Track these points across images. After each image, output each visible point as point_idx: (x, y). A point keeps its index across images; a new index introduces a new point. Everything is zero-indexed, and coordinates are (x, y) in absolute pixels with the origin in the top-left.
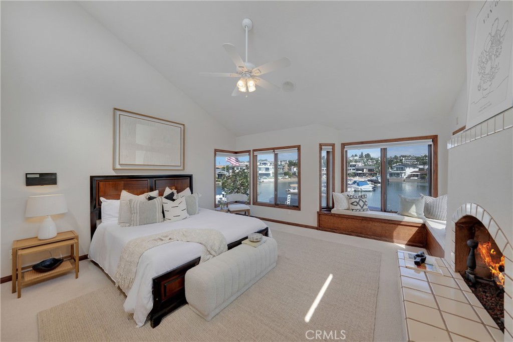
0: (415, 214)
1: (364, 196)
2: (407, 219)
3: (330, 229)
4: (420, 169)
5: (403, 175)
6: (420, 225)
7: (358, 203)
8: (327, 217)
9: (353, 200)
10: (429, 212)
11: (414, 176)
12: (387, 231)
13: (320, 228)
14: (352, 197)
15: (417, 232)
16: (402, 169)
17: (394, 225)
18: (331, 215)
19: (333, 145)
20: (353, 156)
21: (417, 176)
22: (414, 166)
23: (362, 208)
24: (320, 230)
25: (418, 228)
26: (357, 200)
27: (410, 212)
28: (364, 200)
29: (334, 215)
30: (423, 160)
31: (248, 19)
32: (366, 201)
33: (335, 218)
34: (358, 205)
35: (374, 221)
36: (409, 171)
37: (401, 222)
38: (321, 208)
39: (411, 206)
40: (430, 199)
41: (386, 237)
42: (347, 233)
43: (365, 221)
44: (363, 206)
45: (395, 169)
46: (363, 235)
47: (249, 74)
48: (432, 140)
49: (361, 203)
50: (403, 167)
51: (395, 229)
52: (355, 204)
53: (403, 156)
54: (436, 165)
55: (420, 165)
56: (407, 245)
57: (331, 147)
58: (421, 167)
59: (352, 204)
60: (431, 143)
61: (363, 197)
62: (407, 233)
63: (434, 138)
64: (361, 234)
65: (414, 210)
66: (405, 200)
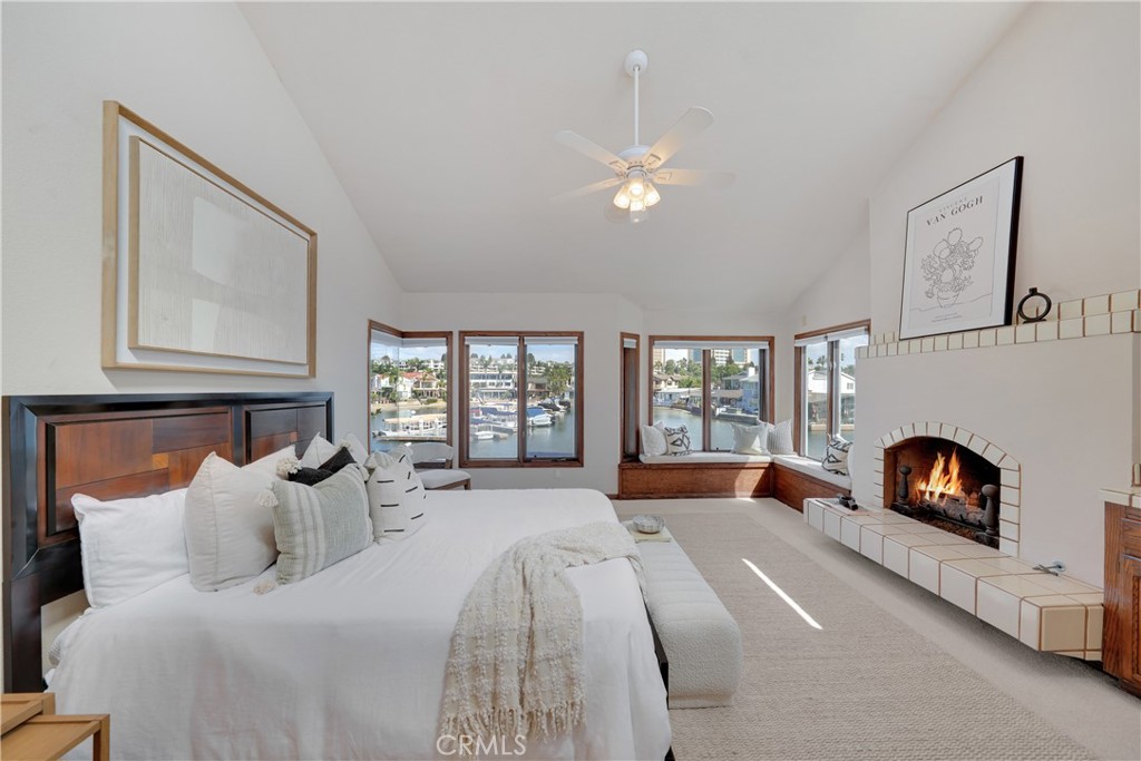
0: (759, 450)
2: (752, 459)
3: (643, 493)
6: (767, 465)
7: (682, 442)
8: (636, 471)
9: (675, 437)
10: (773, 445)
12: (727, 481)
13: (624, 496)
14: (673, 432)
15: (765, 476)
17: (735, 471)
18: (645, 468)
19: (636, 337)
20: (503, 357)
23: (688, 449)
24: (623, 499)
25: (763, 471)
26: (680, 437)
27: (752, 448)
29: (650, 467)
31: (640, 52)
33: (650, 471)
34: (683, 445)
35: (711, 468)
37: (745, 463)
39: (754, 439)
40: (770, 427)
41: (726, 491)
42: (670, 494)
43: (697, 471)
46: (695, 495)
47: (638, 170)
48: (768, 343)
49: (686, 441)
51: (737, 476)
52: (679, 442)
56: (753, 497)
57: (635, 341)
59: (673, 443)
60: (767, 347)
61: (685, 430)
62: (751, 479)
63: (771, 341)
64: (692, 492)
65: (758, 444)
66: (744, 430)
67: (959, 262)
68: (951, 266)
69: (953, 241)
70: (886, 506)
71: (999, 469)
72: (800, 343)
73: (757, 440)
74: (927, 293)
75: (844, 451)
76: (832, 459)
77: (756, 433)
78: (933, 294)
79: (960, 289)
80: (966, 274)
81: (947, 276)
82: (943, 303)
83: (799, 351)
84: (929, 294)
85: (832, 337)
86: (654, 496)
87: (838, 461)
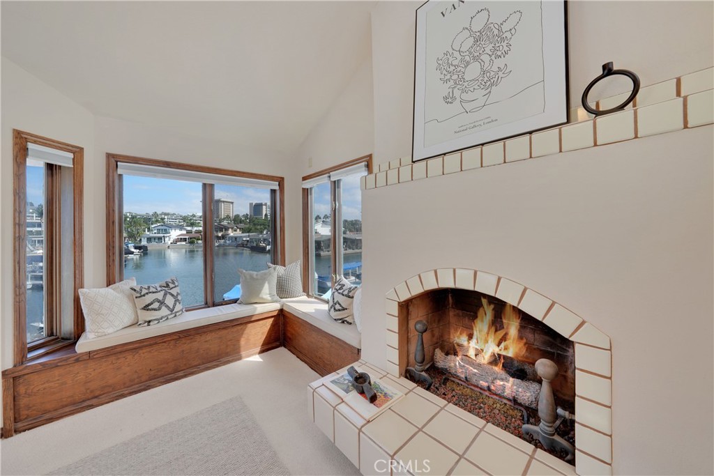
0: (268, 297)
1: (173, 283)
2: (260, 309)
3: (74, 403)
4: (189, 232)
5: (167, 239)
6: (275, 313)
7: (162, 303)
9: (149, 299)
10: (283, 289)
11: (181, 240)
12: (229, 343)
13: (19, 426)
14: (144, 291)
15: (274, 325)
16: (166, 231)
17: (239, 328)
18: (77, 360)
19: (78, 152)
21: (185, 240)
22: (181, 228)
23: (172, 311)
25: (273, 319)
26: (160, 296)
27: (261, 296)
28: (174, 292)
29: (90, 357)
30: (191, 219)
32: (178, 294)
33: (90, 364)
34: (163, 308)
35: (205, 333)
36: (175, 234)
37: (252, 316)
38: (22, 351)
39: (262, 286)
40: (280, 269)
41: (227, 354)
42: (136, 387)
44: (175, 304)
45: (156, 231)
46: (181, 374)
48: (278, 183)
49: (170, 301)
50: (166, 229)
51: (242, 334)
52: (156, 305)
53: (165, 214)
54: (283, 220)
55: (187, 226)
56: (262, 352)
57: (71, 155)
58: (189, 228)
59: (146, 308)
60: (277, 187)
61: (171, 285)
62: (260, 332)
63: (281, 181)
64: (176, 371)
65: (267, 291)
66: (251, 277)
67: (487, 50)
68: (476, 59)
69: (478, 26)
70: (401, 375)
71: (572, 343)
72: (307, 185)
73: (266, 287)
74: (445, 98)
75: (349, 297)
76: (338, 307)
77: (263, 280)
78: (454, 98)
79: (492, 85)
80: (499, 63)
81: (473, 71)
82: (468, 106)
83: (306, 192)
84: (449, 100)
85: (335, 176)
86: (103, 398)
87: (344, 309)
